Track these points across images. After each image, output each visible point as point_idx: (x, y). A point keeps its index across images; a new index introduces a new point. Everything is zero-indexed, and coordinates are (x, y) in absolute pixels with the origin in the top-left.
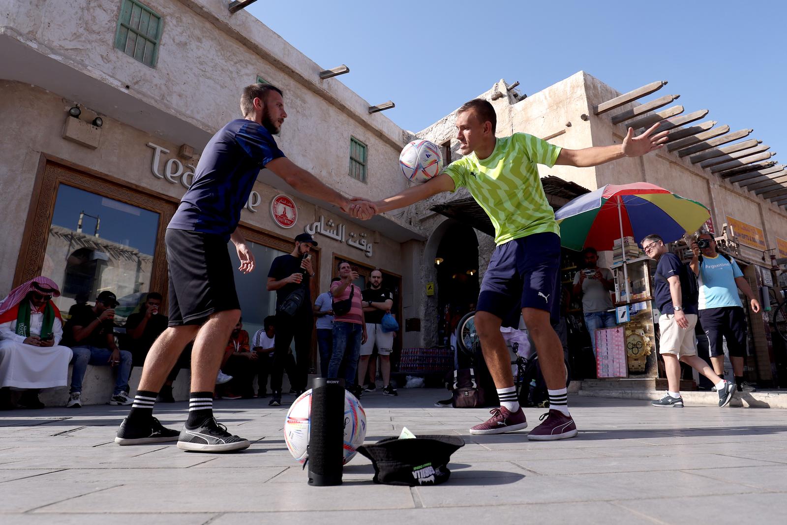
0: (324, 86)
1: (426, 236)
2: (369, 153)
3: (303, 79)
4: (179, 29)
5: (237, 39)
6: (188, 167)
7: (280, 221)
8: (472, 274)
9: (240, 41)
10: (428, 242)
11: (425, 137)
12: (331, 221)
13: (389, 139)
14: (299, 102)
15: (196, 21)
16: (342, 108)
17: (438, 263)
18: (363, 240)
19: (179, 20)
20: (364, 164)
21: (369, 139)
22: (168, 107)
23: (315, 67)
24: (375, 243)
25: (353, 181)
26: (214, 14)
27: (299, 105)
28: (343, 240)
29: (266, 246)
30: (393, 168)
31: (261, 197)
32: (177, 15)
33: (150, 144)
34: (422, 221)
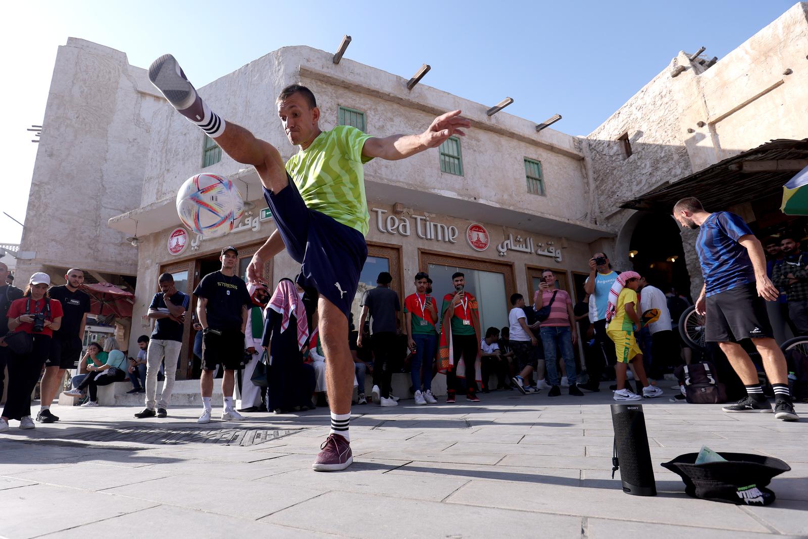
0: (493, 121)
1: (615, 231)
2: (543, 168)
3: (474, 121)
4: (377, 117)
5: (418, 109)
6: (401, 219)
7: (476, 246)
8: (673, 260)
9: (420, 110)
10: (618, 237)
11: (597, 137)
12: (519, 237)
13: (560, 150)
14: (474, 142)
15: (387, 106)
16: (512, 135)
17: (632, 255)
18: (551, 248)
19: (376, 110)
20: (540, 179)
21: (540, 154)
22: (382, 179)
23: (481, 108)
24: (563, 248)
25: (533, 197)
26: (398, 96)
27: (475, 144)
28: (533, 251)
29: (468, 269)
30: (569, 175)
31: (458, 230)
32: (373, 107)
33: (374, 209)
34: (608, 219)
